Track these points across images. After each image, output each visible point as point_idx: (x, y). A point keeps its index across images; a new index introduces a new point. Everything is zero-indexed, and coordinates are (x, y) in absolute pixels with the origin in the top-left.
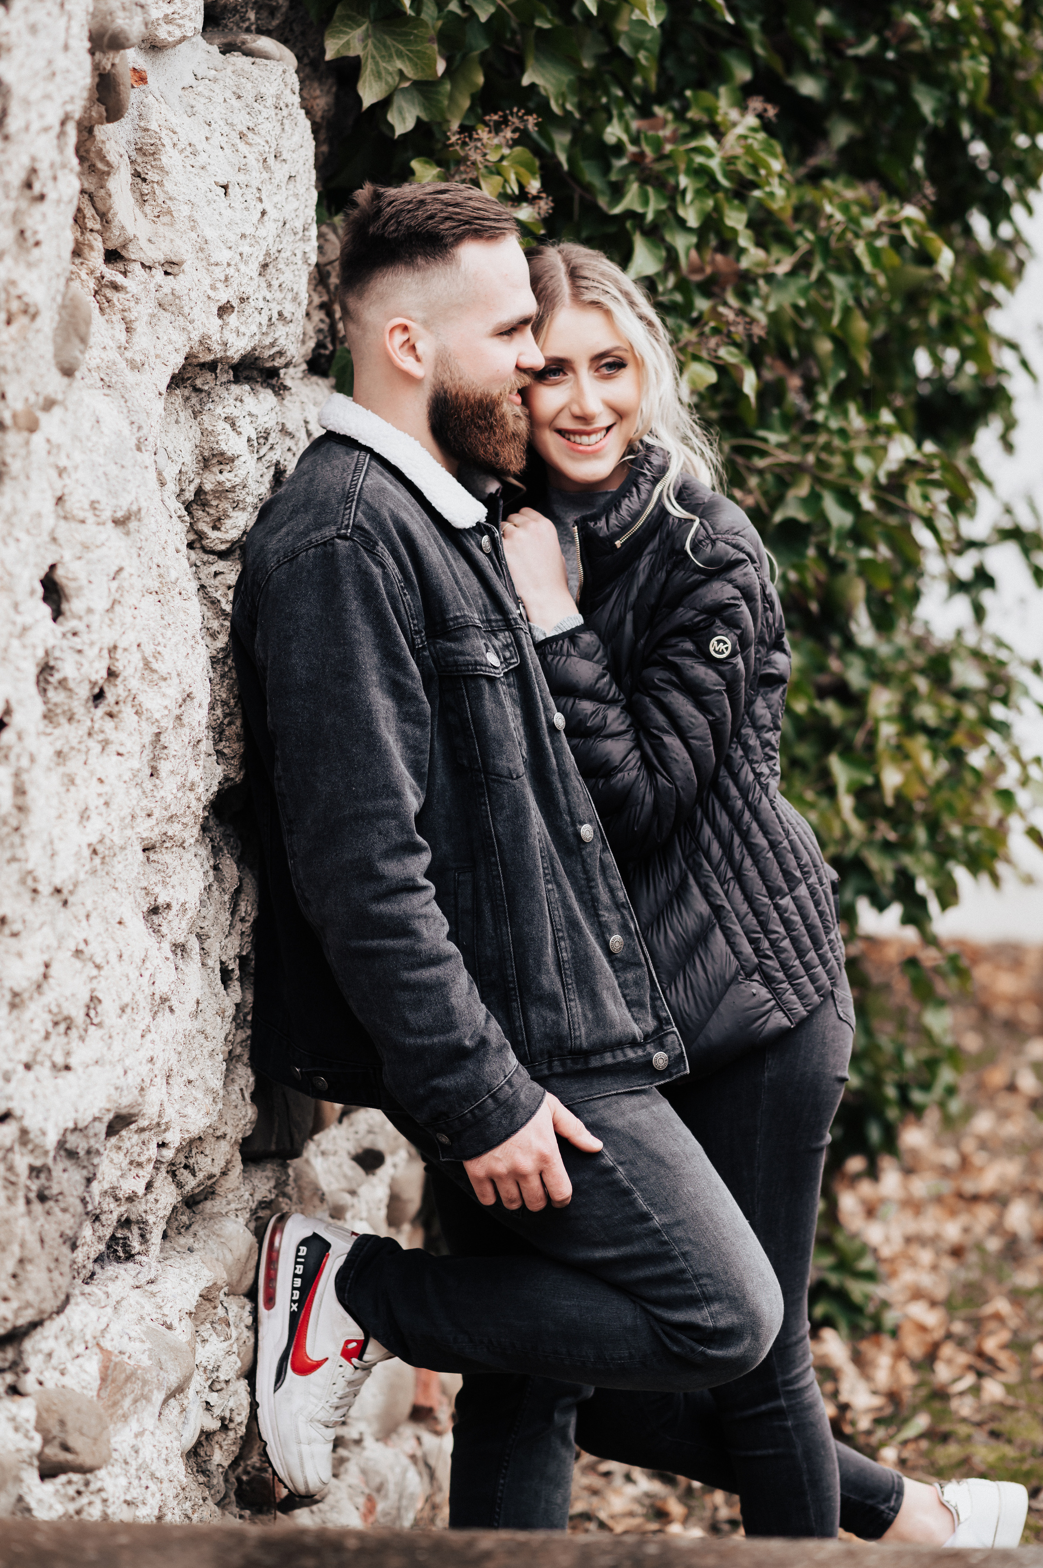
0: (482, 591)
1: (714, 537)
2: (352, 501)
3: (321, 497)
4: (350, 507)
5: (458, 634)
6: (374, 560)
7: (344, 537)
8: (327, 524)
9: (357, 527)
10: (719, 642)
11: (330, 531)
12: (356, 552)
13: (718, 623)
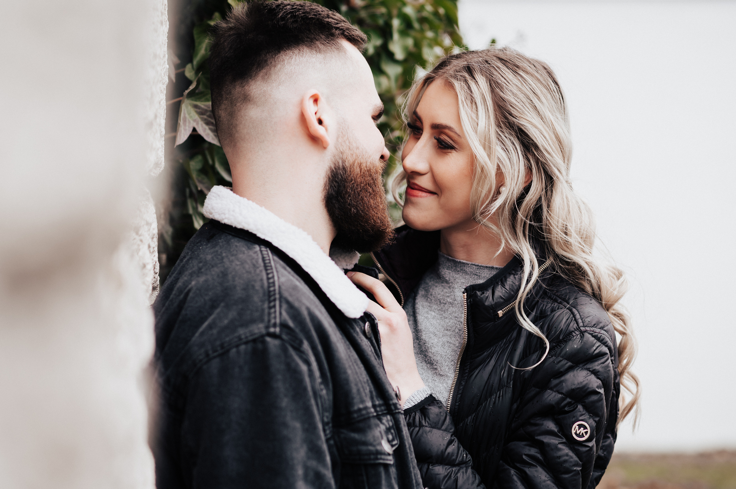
0: (368, 378)
1: (582, 329)
2: (275, 300)
3: (239, 293)
4: (274, 306)
5: (361, 425)
6: (301, 358)
7: (274, 336)
8: (253, 321)
9: (284, 326)
10: (580, 426)
11: (259, 328)
12: (285, 350)
13: (580, 407)
